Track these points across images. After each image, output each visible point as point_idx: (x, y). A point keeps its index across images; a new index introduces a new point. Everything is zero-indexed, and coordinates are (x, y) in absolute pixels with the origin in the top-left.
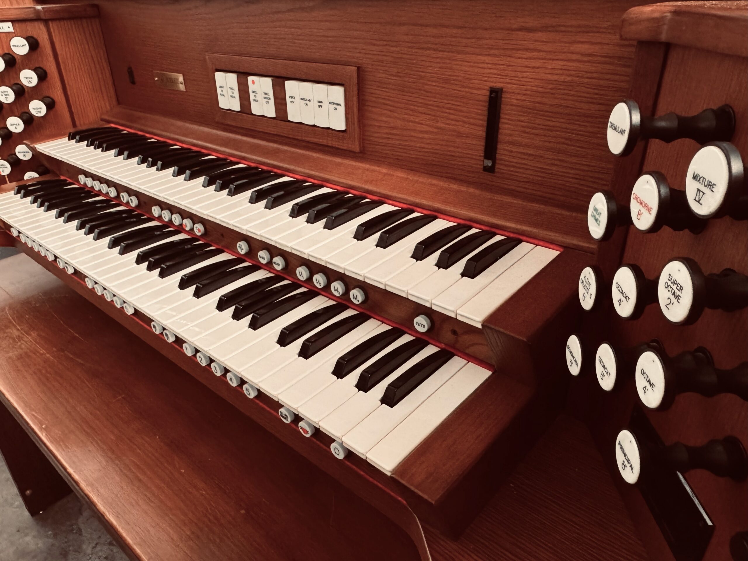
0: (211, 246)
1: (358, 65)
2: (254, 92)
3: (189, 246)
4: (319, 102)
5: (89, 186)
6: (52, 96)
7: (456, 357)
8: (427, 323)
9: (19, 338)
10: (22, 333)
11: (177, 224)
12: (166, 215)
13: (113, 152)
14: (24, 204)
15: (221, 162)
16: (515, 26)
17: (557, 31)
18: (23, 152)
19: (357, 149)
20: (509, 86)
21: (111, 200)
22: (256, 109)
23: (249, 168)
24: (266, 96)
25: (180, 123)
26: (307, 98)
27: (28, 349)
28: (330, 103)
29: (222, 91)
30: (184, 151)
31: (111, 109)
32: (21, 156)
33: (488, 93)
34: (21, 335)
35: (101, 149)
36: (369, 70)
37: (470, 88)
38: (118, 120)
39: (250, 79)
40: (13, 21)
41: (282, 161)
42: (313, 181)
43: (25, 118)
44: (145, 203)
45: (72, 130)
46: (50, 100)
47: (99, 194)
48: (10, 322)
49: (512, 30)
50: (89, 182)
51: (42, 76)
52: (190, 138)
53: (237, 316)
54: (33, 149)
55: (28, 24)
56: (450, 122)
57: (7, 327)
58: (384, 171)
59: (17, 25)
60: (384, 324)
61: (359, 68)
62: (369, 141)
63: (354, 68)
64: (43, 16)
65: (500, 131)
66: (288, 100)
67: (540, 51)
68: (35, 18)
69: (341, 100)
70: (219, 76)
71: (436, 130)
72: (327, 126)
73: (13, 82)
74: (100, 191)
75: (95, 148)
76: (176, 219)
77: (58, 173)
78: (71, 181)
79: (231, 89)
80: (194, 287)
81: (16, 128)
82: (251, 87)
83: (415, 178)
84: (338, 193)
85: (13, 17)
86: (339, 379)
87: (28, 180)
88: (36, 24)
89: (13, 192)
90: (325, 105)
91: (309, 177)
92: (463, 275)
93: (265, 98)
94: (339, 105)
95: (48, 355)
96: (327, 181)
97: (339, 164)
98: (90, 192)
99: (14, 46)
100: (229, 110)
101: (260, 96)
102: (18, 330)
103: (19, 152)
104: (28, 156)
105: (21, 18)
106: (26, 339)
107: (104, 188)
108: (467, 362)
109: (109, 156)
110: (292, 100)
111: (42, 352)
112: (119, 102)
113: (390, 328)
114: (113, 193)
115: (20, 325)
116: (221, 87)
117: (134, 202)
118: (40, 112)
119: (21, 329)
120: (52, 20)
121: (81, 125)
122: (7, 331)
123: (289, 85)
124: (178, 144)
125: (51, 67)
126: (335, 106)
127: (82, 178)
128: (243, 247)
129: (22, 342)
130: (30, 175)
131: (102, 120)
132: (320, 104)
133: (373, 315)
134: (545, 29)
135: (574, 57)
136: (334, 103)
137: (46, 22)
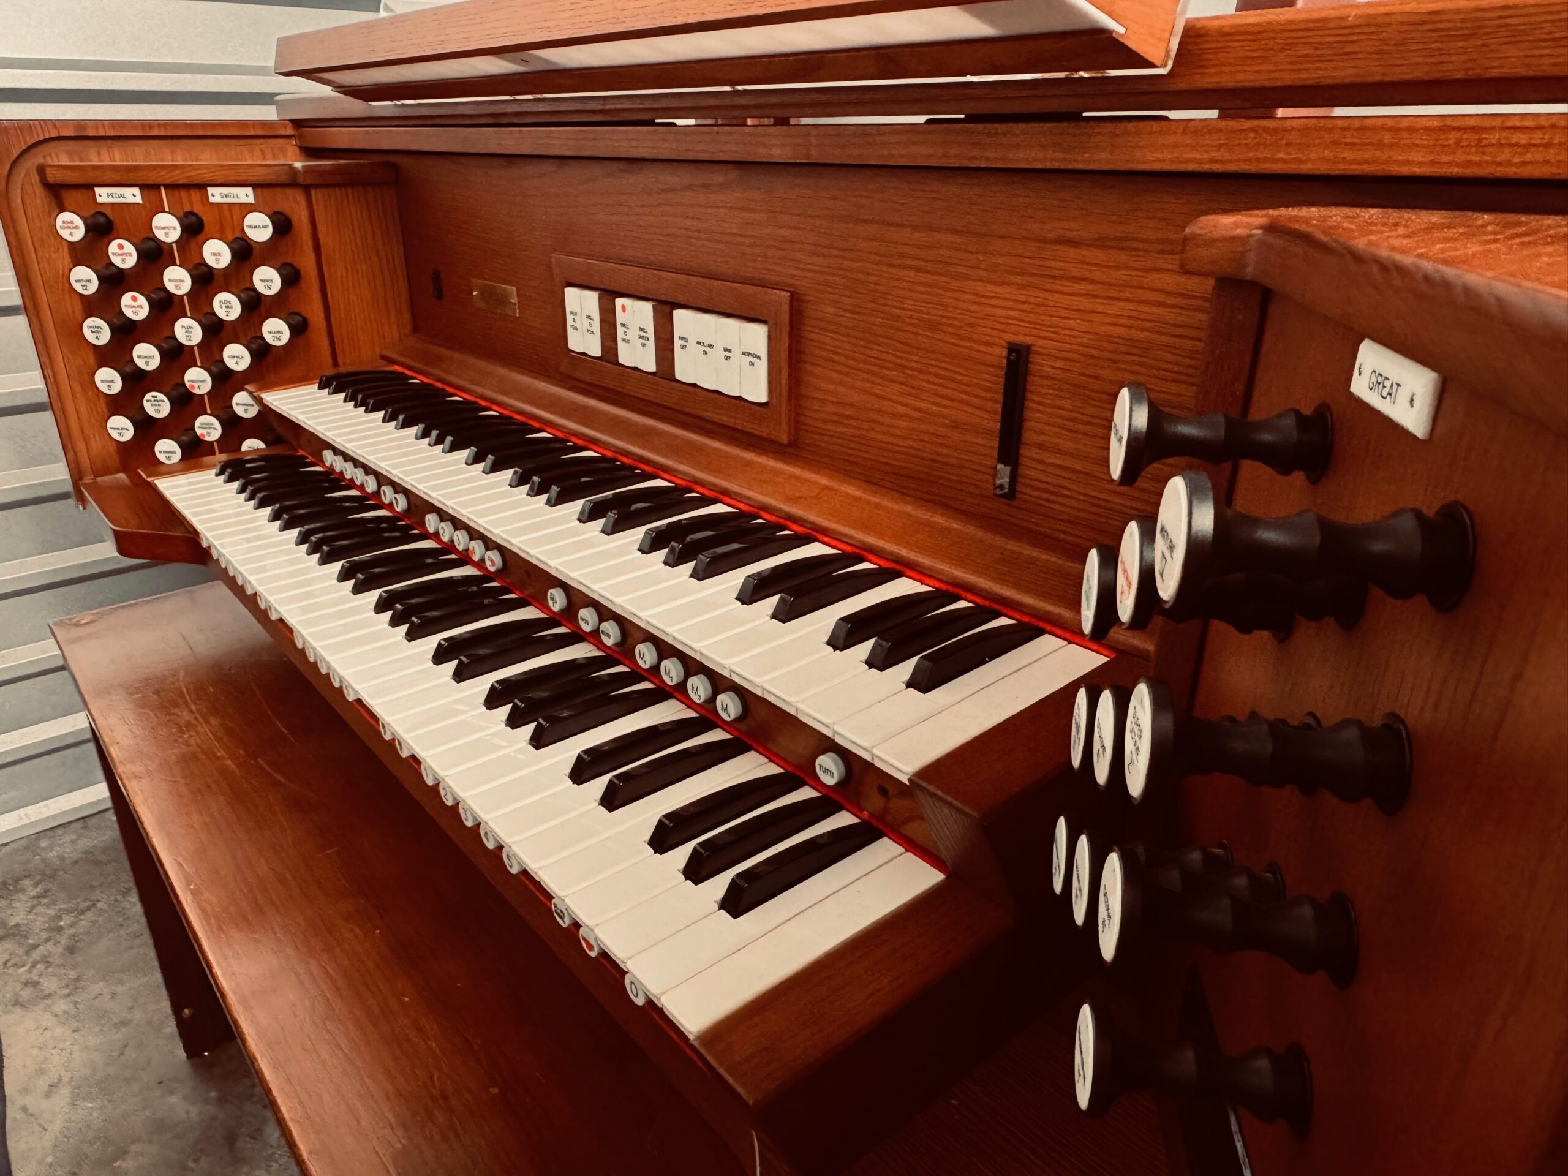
0: (511, 592)
1: (792, 290)
2: (623, 325)
3: (475, 589)
4: (726, 350)
5: (338, 470)
6: (304, 314)
7: (885, 840)
8: (838, 769)
9: (189, 725)
10: (196, 718)
11: (460, 548)
12: (446, 532)
13: (381, 414)
14: (227, 491)
15: (558, 445)
16: (1051, 236)
17: (1122, 249)
18: (245, 405)
19: (784, 439)
20: (1041, 342)
21: (366, 496)
22: (626, 357)
23: (603, 459)
24: (642, 334)
25: (502, 371)
26: (707, 343)
27: (199, 747)
28: (744, 353)
29: (574, 321)
30: (503, 421)
31: (400, 340)
32: (240, 411)
33: (1005, 353)
34: (194, 722)
35: (363, 408)
36: (811, 298)
37: (975, 341)
38: (408, 361)
39: (619, 302)
40: (255, 186)
41: (653, 449)
42: (701, 490)
43: (254, 346)
44: (416, 507)
45: (330, 371)
46: (298, 318)
47: (351, 484)
48: (182, 695)
49: (1047, 242)
50: (339, 464)
51: (291, 278)
52: (515, 398)
53: (513, 722)
54: (259, 401)
55: (278, 190)
56: (939, 400)
57: (176, 705)
58: (824, 481)
59: (259, 191)
60: (771, 764)
61: (792, 293)
62: (806, 424)
63: (783, 293)
64: (301, 180)
65: (1026, 424)
66: (677, 343)
67: (1093, 282)
68: (287, 182)
69: (762, 349)
70: (572, 295)
71: (915, 414)
72: (738, 395)
73: (243, 286)
74: (352, 480)
75: (356, 406)
76: (461, 540)
77: (294, 443)
78: (313, 460)
79: (589, 317)
80: (455, 663)
81: (237, 363)
82: (621, 318)
83: (876, 499)
84: (741, 515)
85: (253, 179)
86: (657, 855)
87: (247, 452)
88: (289, 191)
89: (213, 472)
90: (736, 355)
91: (696, 483)
92: (909, 685)
93: (641, 337)
94: (758, 357)
95: (229, 762)
96: (726, 493)
97: (749, 464)
98: (337, 481)
99: (250, 227)
100: (584, 354)
101: (633, 334)
102: (192, 712)
103: (237, 404)
104: (252, 412)
105: (269, 182)
106: (199, 729)
107: (359, 476)
108: (903, 850)
109: (375, 420)
110: (683, 343)
111: (219, 754)
112: (416, 329)
113: (781, 771)
114: (371, 486)
115: (195, 704)
116: (572, 313)
117: (401, 504)
118: (279, 339)
119: (198, 710)
120: (316, 186)
121: (344, 364)
122: (173, 711)
123: (679, 314)
124: (495, 407)
125: (307, 263)
126: (750, 358)
127: (328, 455)
128: (557, 598)
129: (192, 733)
130: (252, 444)
131: (383, 357)
132: (727, 354)
133: (754, 745)
134: (1101, 243)
135: (1153, 296)
136: (749, 354)
137: (307, 188)
